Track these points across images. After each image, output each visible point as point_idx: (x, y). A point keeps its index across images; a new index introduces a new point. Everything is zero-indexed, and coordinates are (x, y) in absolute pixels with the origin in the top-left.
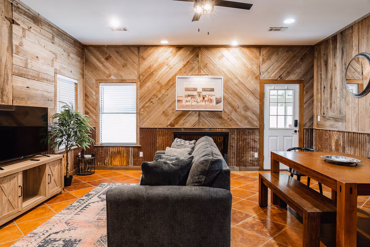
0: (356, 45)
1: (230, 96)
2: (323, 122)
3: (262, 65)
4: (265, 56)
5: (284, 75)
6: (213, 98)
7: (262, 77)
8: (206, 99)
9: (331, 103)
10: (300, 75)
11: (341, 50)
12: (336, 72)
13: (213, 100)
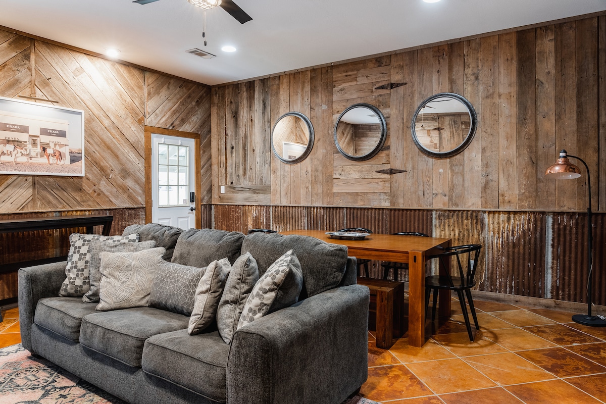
0: (285, 101)
1: (98, 149)
2: (230, 195)
3: (148, 101)
4: (151, 86)
5: (177, 123)
6: (65, 151)
7: (148, 121)
8: (50, 151)
9: (245, 169)
10: (195, 127)
11: (262, 102)
12: (254, 129)
13: (64, 154)
